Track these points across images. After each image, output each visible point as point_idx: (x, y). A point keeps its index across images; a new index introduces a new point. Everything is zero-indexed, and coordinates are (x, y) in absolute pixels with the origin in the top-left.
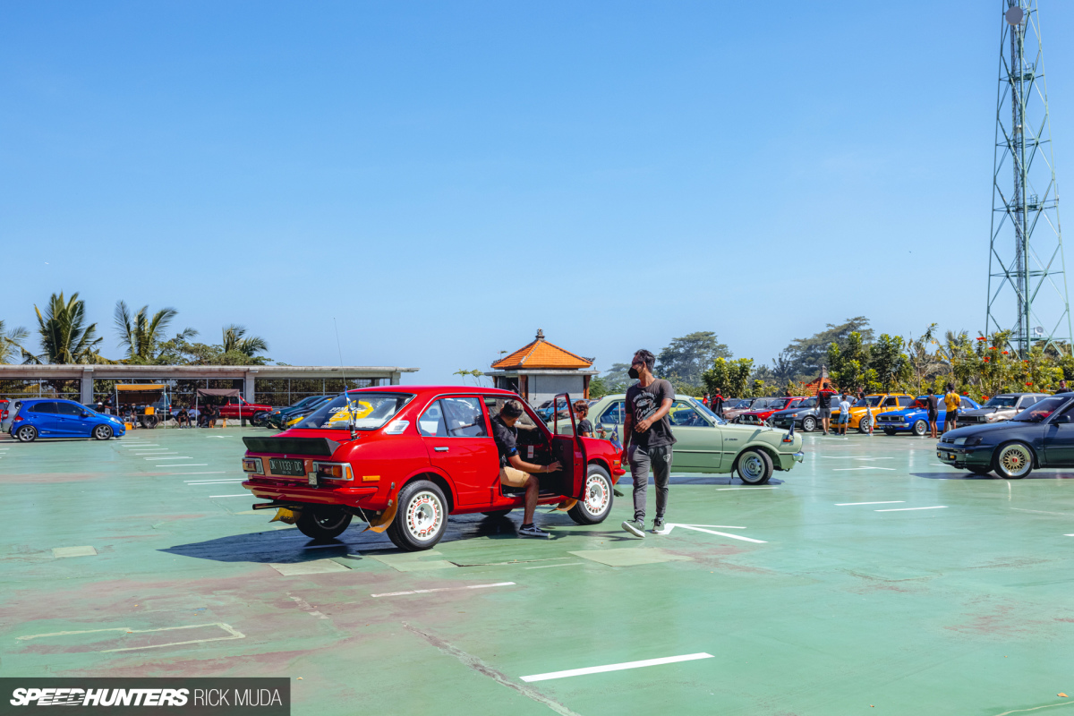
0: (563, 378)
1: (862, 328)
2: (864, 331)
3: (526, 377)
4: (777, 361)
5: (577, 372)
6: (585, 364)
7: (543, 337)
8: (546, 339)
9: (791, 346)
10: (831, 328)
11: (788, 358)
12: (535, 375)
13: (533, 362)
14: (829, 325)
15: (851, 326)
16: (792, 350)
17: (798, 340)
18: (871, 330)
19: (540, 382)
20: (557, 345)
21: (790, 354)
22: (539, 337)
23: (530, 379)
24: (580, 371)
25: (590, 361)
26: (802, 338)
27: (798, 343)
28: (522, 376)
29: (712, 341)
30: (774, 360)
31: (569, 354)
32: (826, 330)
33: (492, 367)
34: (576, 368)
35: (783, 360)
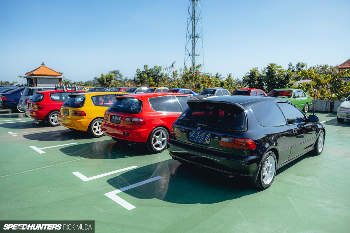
0: (51, 79)
3: (36, 79)
5: (56, 77)
6: (59, 74)
7: (44, 65)
8: (45, 66)
12: (40, 78)
13: (39, 73)
19: (42, 80)
20: (49, 68)
22: (43, 65)
24: (58, 77)
25: (61, 74)
28: (34, 78)
31: (54, 71)
33: (26, 75)
34: (57, 76)
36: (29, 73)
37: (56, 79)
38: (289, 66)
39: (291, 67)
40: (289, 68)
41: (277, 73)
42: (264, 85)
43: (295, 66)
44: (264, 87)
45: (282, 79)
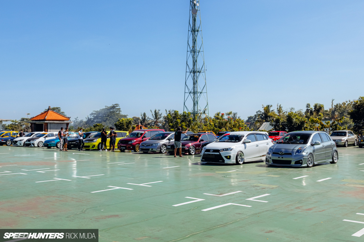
0: (60, 124)
1: (117, 107)
2: (117, 109)
3: (47, 123)
4: (87, 118)
6: (67, 119)
7: (51, 109)
9: (92, 113)
10: (106, 107)
11: (92, 117)
12: (50, 123)
13: (50, 118)
14: (106, 106)
15: (113, 107)
16: (93, 115)
17: (95, 111)
18: (120, 108)
19: (52, 125)
21: (92, 116)
23: (48, 124)
24: (65, 122)
25: (69, 118)
26: (96, 110)
27: (95, 112)
28: (45, 123)
29: (59, 110)
30: (86, 118)
32: (104, 108)
33: (30, 119)
34: (63, 120)
35: (89, 118)
36: (34, 118)
37: (63, 124)
38: (307, 107)
39: (309, 108)
40: (307, 109)
41: (294, 120)
42: (286, 129)
43: (313, 108)
44: (286, 130)
45: (298, 124)
